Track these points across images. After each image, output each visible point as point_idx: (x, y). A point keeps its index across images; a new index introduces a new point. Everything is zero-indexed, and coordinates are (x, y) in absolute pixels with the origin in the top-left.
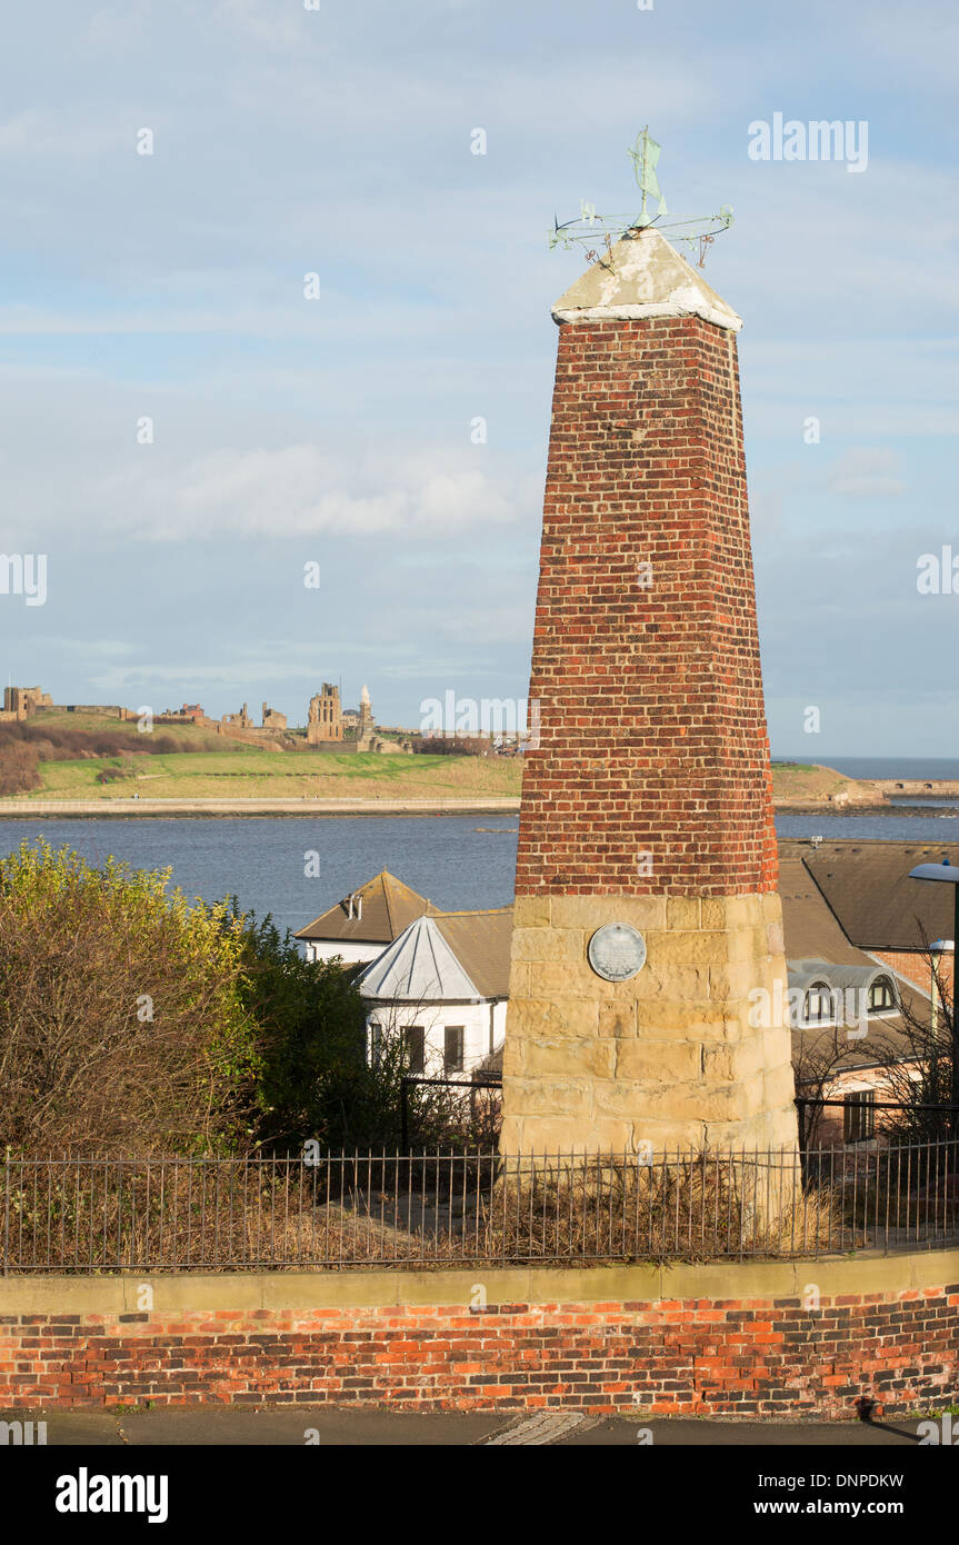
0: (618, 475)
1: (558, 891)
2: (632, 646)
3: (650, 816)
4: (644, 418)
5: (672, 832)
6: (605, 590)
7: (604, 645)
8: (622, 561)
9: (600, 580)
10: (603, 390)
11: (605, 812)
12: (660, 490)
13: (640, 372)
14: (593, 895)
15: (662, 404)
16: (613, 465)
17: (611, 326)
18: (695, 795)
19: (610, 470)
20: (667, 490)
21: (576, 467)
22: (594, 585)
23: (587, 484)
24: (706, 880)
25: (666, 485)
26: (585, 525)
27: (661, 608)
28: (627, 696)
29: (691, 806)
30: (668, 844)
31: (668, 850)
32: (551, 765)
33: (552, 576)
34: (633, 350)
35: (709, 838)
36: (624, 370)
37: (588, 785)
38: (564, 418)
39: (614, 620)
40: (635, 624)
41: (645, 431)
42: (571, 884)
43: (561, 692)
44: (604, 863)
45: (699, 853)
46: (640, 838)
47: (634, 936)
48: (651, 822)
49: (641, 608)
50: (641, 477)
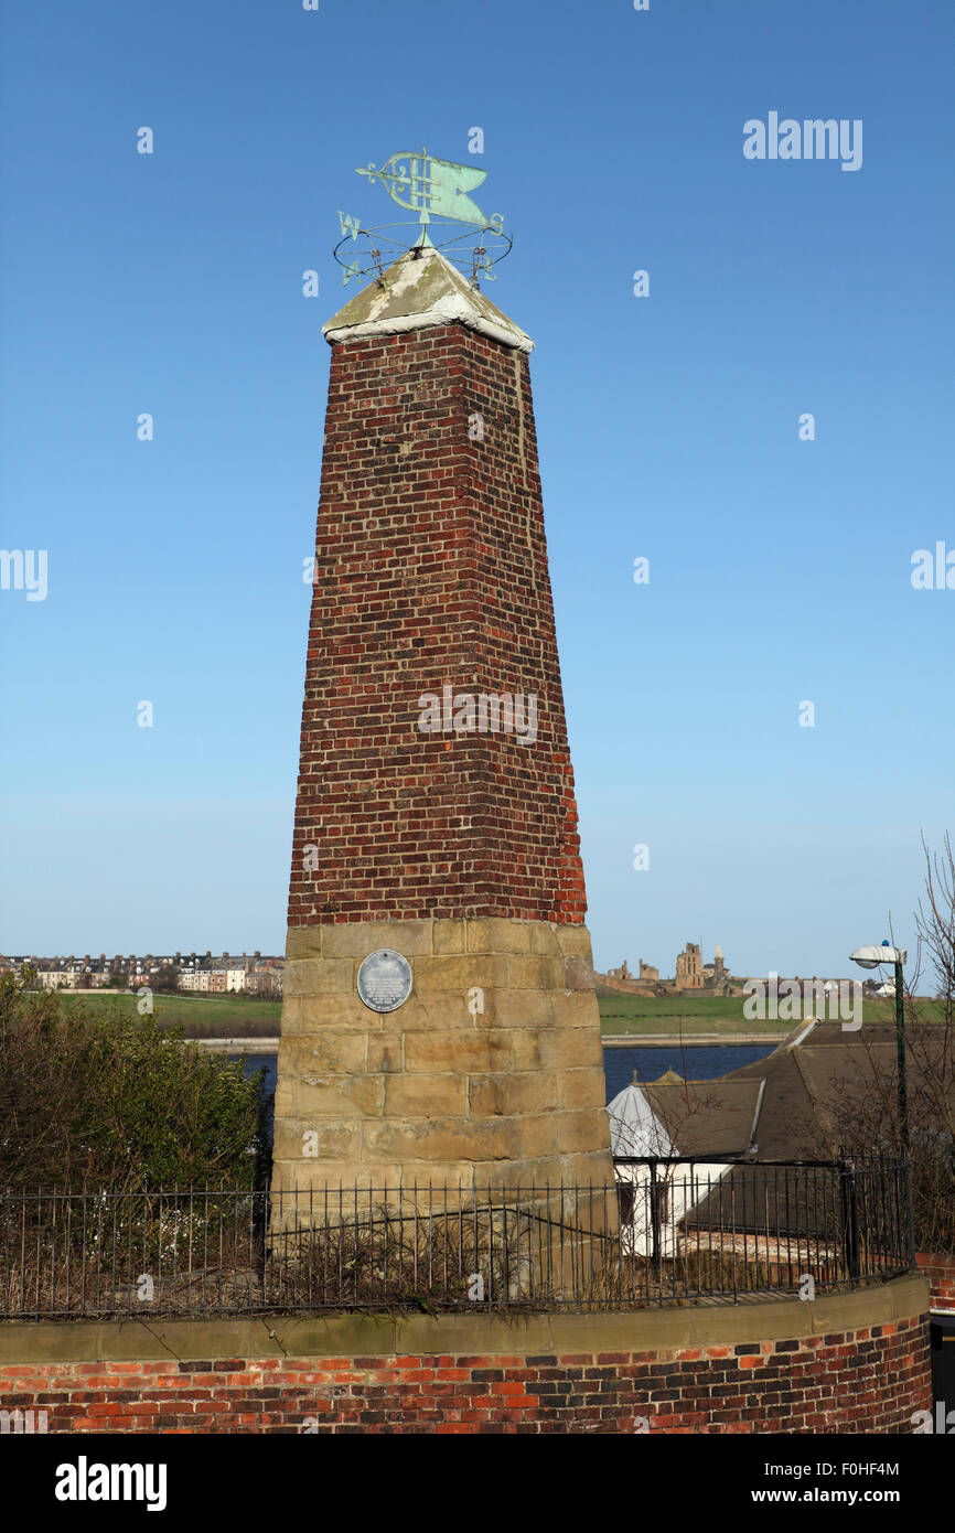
0: (386, 491)
1: (329, 920)
2: (400, 662)
3: (416, 836)
4: (411, 431)
5: (438, 851)
6: (375, 607)
7: (373, 663)
8: (391, 577)
9: (369, 598)
10: (373, 406)
11: (373, 835)
12: (425, 501)
13: (407, 385)
14: (362, 922)
15: (427, 416)
16: (382, 481)
17: (377, 342)
18: (460, 811)
19: (379, 486)
20: (433, 501)
21: (347, 486)
22: (363, 603)
23: (357, 502)
24: (471, 900)
25: (432, 496)
26: (355, 543)
27: (427, 621)
28: (395, 714)
29: (456, 823)
30: (434, 864)
31: (434, 870)
32: (323, 789)
33: (324, 597)
34: (401, 363)
35: (474, 855)
36: (392, 385)
37: (357, 808)
38: (337, 438)
39: (382, 637)
40: (403, 640)
41: (412, 444)
42: (341, 912)
43: (332, 714)
44: (372, 888)
45: (464, 872)
46: (407, 860)
47: (400, 963)
48: (417, 843)
49: (408, 623)
50: (408, 490)
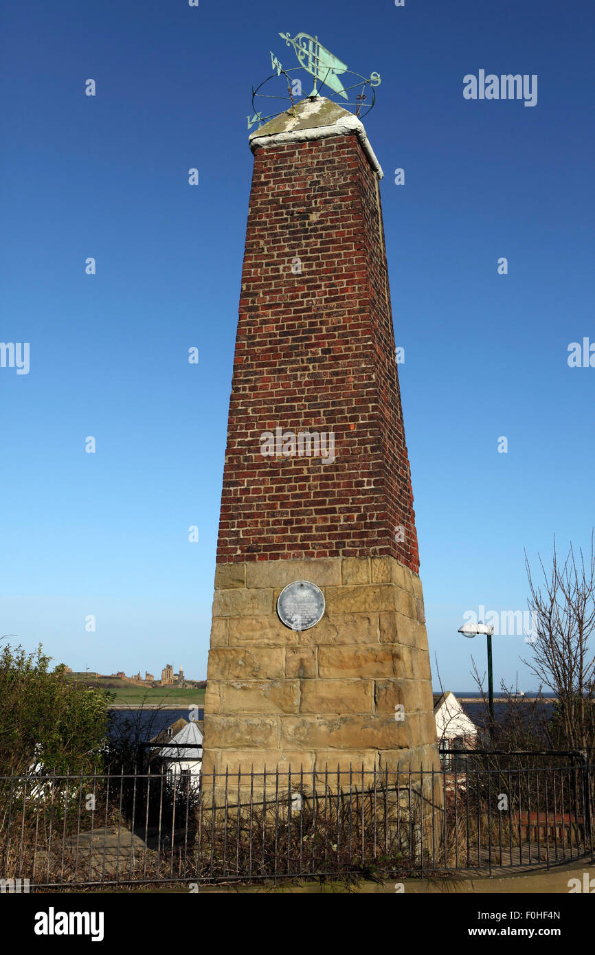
0: (299, 245)
1: (251, 559)
2: (311, 366)
3: (326, 494)
4: (318, 205)
5: (345, 505)
6: (288, 326)
7: (288, 367)
8: (303, 305)
9: (285, 320)
10: (287, 189)
11: (289, 493)
12: (331, 252)
13: (315, 174)
14: (280, 560)
15: (331, 195)
16: (295, 239)
17: (290, 147)
18: (363, 475)
19: (292, 242)
20: (337, 252)
21: (267, 243)
22: (280, 324)
23: (275, 253)
24: (375, 542)
25: (335, 249)
26: (273, 282)
27: (334, 336)
28: (307, 403)
29: (361, 484)
30: (342, 516)
31: (342, 520)
32: (246, 459)
33: (248, 320)
34: (310, 161)
35: (376, 508)
36: (302, 174)
37: (276, 473)
38: (259, 210)
39: (296, 347)
40: (313, 350)
41: (319, 214)
42: (262, 552)
43: (254, 404)
44: (289, 534)
45: (368, 521)
46: (318, 512)
47: (315, 591)
48: (327, 499)
49: (317, 338)
50: (316, 245)
